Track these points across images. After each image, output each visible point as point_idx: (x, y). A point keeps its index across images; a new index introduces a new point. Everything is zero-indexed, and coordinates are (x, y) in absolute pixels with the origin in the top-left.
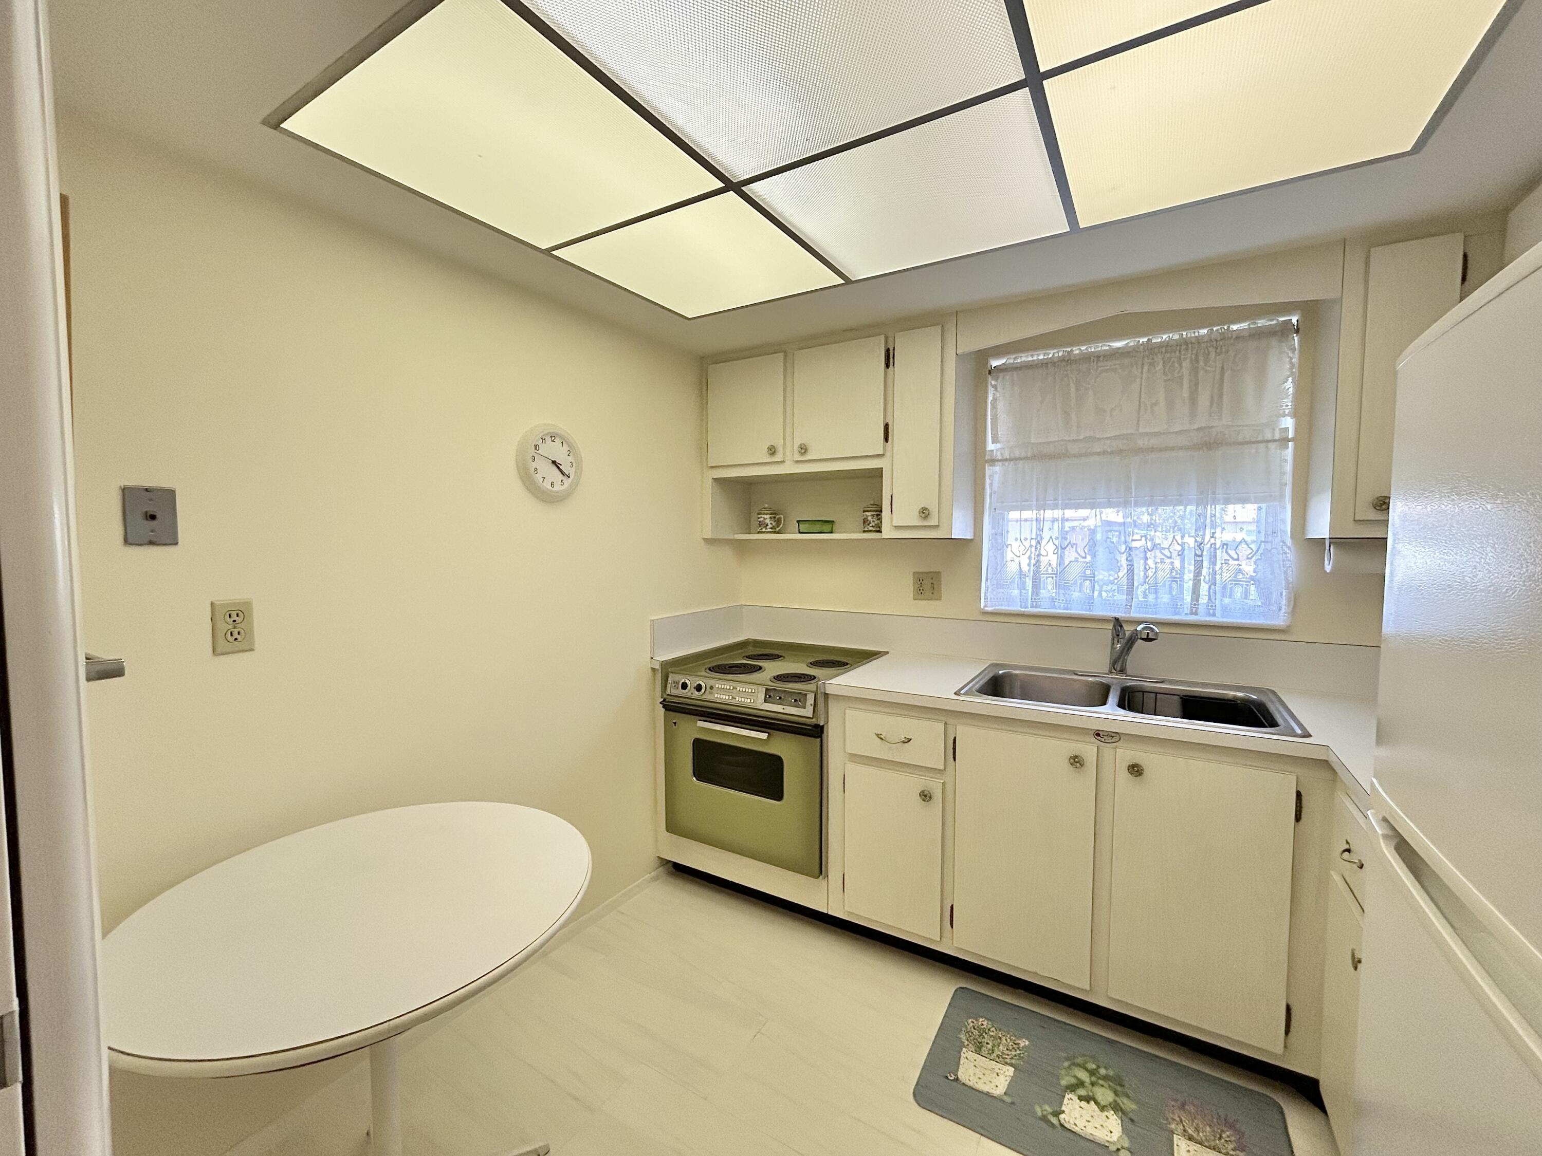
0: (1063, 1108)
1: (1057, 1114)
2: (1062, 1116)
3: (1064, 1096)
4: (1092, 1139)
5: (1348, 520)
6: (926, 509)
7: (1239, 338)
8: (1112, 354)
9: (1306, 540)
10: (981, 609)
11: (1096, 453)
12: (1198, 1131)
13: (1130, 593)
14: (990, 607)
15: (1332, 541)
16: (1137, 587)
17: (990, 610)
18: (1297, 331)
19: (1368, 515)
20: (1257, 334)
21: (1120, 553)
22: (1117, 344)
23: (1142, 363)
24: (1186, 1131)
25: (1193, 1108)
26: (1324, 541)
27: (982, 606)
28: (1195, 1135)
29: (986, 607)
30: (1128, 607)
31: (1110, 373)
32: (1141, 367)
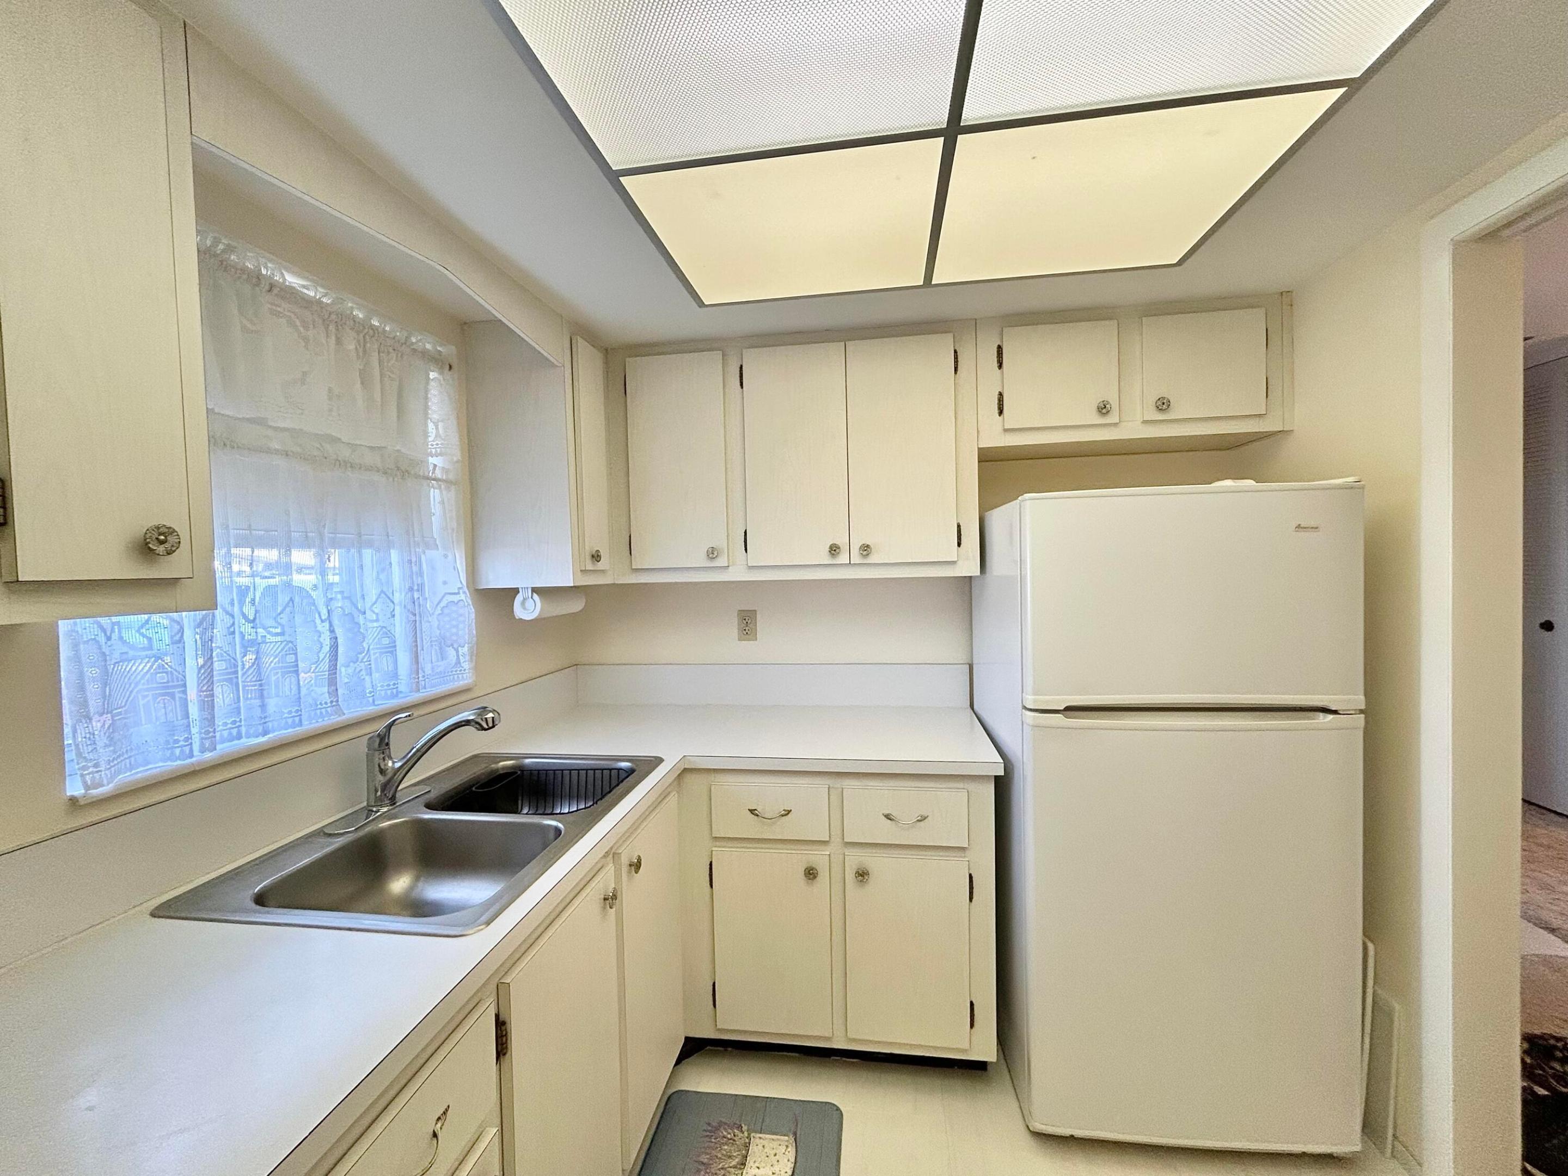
5: (579, 570)
6: (171, 531)
7: (415, 350)
8: (289, 294)
9: (477, 590)
10: (73, 801)
11: (277, 452)
12: (730, 1157)
13: (332, 681)
14: (102, 786)
15: (534, 590)
16: (340, 670)
17: (106, 789)
18: (450, 367)
19: (590, 566)
20: (424, 354)
21: (322, 621)
22: (292, 280)
23: (327, 328)
24: (735, 1167)
25: (704, 1159)
26: (516, 591)
27: (74, 789)
28: (737, 1160)
29: (87, 787)
30: (335, 703)
31: (283, 321)
32: (327, 336)
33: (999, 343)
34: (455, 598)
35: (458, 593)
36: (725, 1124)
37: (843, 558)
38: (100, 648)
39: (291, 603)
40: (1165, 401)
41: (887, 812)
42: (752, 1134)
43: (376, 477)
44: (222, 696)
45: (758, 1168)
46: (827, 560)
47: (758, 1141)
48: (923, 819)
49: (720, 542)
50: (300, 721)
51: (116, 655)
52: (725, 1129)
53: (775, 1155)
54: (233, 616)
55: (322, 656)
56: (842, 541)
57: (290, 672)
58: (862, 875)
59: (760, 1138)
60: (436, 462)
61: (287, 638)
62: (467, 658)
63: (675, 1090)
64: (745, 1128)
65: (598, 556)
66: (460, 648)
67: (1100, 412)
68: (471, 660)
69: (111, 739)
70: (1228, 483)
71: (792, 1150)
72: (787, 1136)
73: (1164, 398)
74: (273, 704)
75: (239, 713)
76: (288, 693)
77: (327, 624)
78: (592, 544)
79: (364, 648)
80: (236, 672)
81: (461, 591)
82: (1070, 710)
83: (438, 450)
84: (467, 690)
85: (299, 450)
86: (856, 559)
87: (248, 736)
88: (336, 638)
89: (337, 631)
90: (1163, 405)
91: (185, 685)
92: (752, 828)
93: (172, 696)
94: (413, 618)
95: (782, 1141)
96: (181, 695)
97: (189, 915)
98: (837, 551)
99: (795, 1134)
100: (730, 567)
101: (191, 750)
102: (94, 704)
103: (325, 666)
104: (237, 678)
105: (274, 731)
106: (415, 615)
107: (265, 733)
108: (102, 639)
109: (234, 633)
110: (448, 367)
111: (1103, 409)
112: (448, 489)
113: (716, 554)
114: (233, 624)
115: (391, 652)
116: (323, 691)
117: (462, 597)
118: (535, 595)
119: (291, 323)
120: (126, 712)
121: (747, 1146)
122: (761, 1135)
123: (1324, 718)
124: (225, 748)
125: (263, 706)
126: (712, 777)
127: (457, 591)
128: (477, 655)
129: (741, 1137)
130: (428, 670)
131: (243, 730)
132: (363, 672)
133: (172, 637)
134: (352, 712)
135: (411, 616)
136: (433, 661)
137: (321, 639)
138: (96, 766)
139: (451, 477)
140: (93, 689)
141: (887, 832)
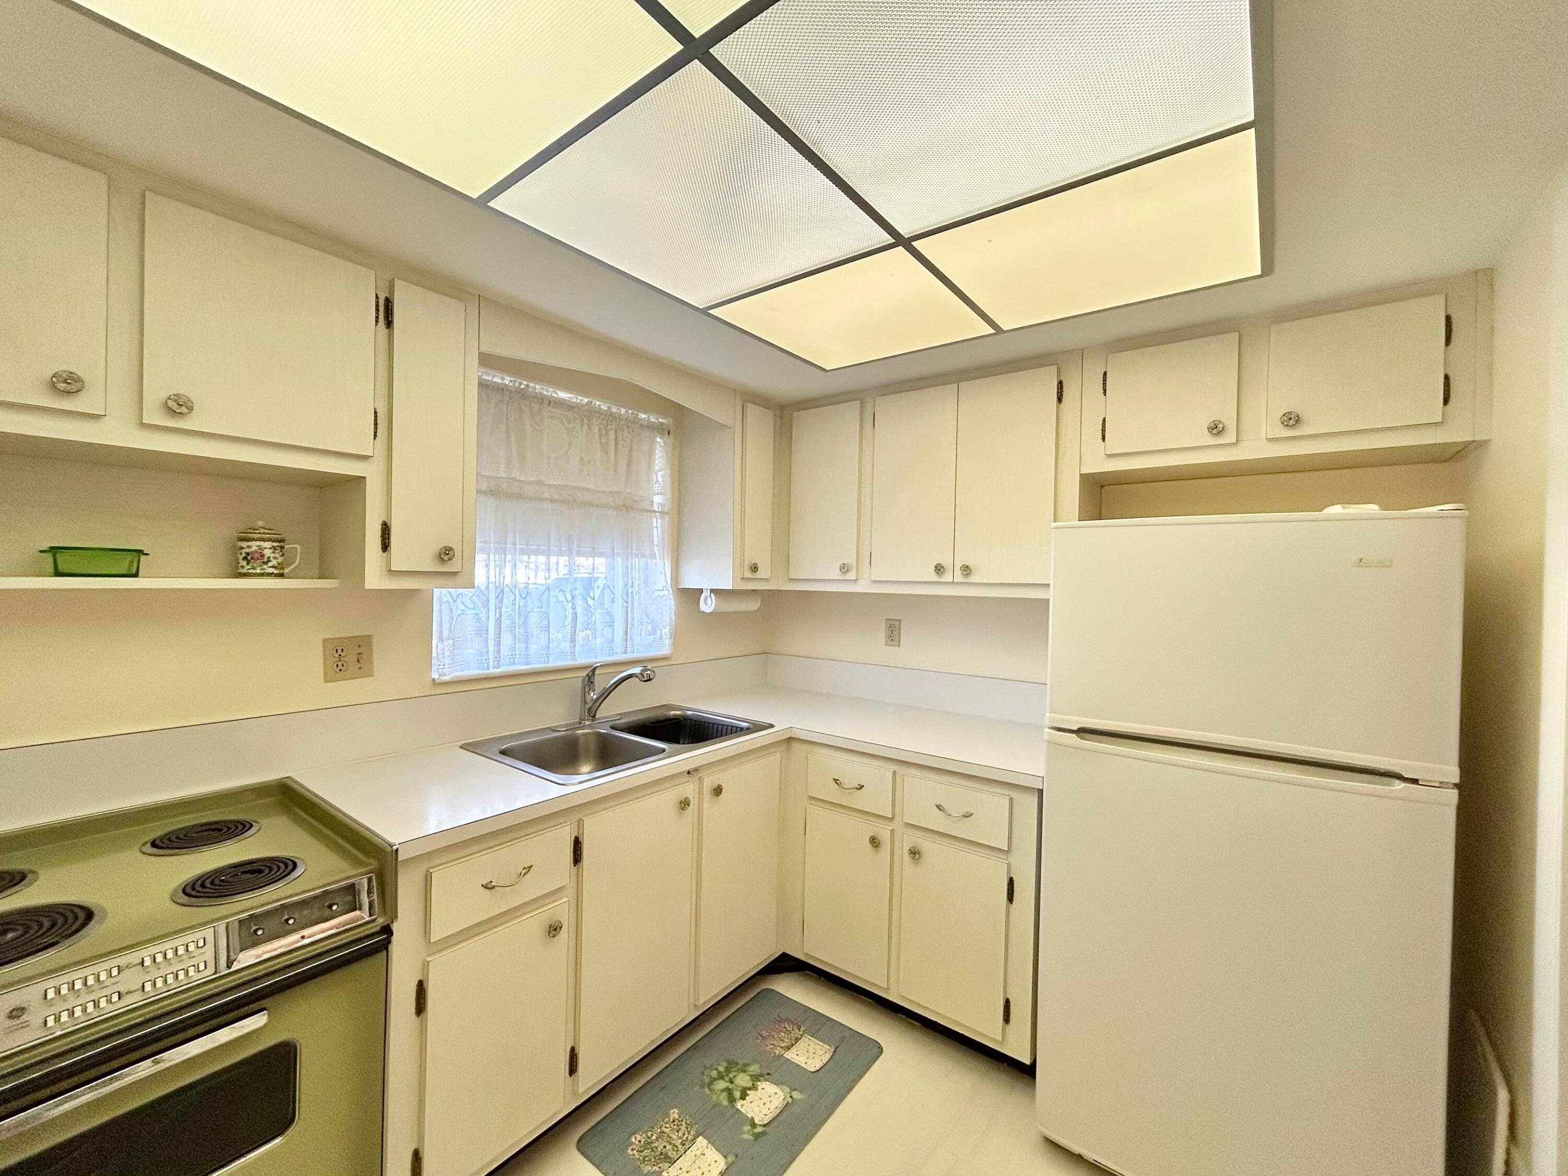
0: (750, 1116)
1: (754, 1125)
2: (756, 1121)
3: (738, 1110)
4: (780, 1110)
5: (739, 578)
6: (451, 549)
7: (641, 425)
8: (561, 403)
9: (678, 589)
10: (434, 680)
11: (547, 500)
12: (782, 1040)
13: (573, 640)
14: (445, 676)
15: (712, 591)
16: (578, 634)
17: (446, 678)
18: (669, 433)
19: (748, 574)
20: (651, 427)
21: (568, 602)
22: (563, 395)
23: (582, 421)
24: (782, 1047)
25: (765, 1034)
26: (701, 591)
27: (435, 676)
28: (786, 1044)
29: (440, 675)
30: (573, 653)
31: (556, 421)
32: (582, 425)
33: (1105, 370)
34: (661, 593)
35: (663, 590)
36: (790, 1020)
37: (948, 577)
38: (450, 605)
39: (548, 590)
40: (1292, 416)
41: (938, 803)
42: (806, 1035)
43: (609, 512)
44: (507, 639)
45: (797, 1055)
46: (934, 577)
47: (807, 1040)
48: (968, 816)
49: (851, 560)
50: (548, 660)
51: (459, 612)
52: (788, 1024)
53: (814, 1053)
54: (515, 595)
55: (566, 624)
56: (946, 561)
57: (544, 630)
58: (915, 853)
59: (810, 1039)
60: (657, 499)
61: (544, 610)
62: (668, 636)
63: (769, 987)
64: (803, 1029)
65: (755, 567)
66: (663, 629)
67: (1211, 432)
68: (671, 638)
69: (452, 653)
70: (1336, 509)
71: (828, 1056)
72: (830, 1046)
73: (1290, 413)
74: (533, 647)
75: (515, 650)
76: (542, 643)
77: (570, 604)
78: (749, 558)
79: (592, 621)
80: (515, 627)
81: (665, 589)
82: (1083, 732)
83: (659, 491)
84: (666, 658)
85: (560, 498)
86: (959, 577)
87: (519, 664)
88: (576, 613)
89: (577, 609)
90: (1292, 420)
91: (487, 630)
92: (833, 793)
93: (481, 635)
94: (626, 605)
95: (825, 1048)
96: (485, 636)
97: (483, 754)
98: (942, 570)
99: (837, 1048)
100: (859, 581)
101: (488, 666)
102: (446, 633)
103: (568, 630)
104: (515, 630)
105: (533, 664)
106: (627, 603)
107: (527, 664)
108: (451, 601)
109: (515, 604)
110: (667, 432)
111: (1216, 429)
112: (662, 518)
113: (846, 569)
114: (515, 599)
115: (610, 626)
116: (566, 645)
117: (666, 593)
118: (712, 594)
119: (561, 422)
120: (462, 641)
121: (797, 1040)
122: (811, 1038)
123: (1399, 785)
124: (504, 669)
125: (527, 648)
126: (811, 747)
127: (662, 589)
128: (676, 637)
129: (798, 1033)
130: (637, 639)
131: (516, 660)
132: (590, 637)
133: (483, 603)
134: (580, 661)
135: (625, 603)
136: (643, 635)
137: (567, 613)
138: (444, 665)
139: (666, 510)
140: (446, 626)
141: (936, 821)
